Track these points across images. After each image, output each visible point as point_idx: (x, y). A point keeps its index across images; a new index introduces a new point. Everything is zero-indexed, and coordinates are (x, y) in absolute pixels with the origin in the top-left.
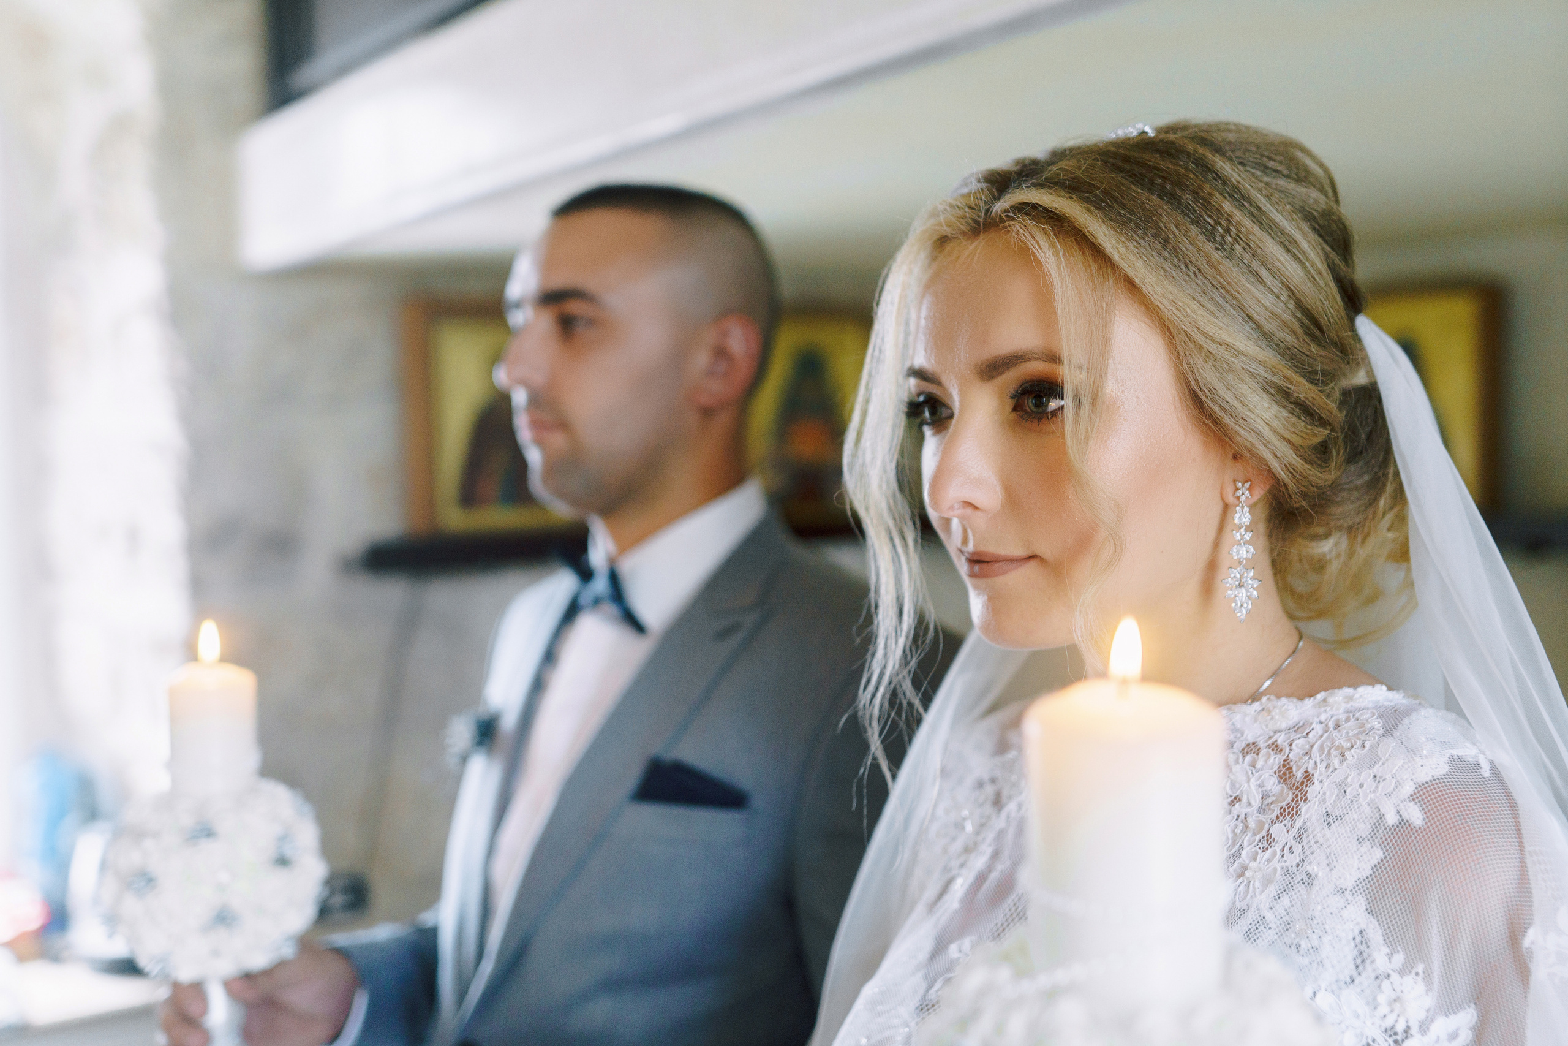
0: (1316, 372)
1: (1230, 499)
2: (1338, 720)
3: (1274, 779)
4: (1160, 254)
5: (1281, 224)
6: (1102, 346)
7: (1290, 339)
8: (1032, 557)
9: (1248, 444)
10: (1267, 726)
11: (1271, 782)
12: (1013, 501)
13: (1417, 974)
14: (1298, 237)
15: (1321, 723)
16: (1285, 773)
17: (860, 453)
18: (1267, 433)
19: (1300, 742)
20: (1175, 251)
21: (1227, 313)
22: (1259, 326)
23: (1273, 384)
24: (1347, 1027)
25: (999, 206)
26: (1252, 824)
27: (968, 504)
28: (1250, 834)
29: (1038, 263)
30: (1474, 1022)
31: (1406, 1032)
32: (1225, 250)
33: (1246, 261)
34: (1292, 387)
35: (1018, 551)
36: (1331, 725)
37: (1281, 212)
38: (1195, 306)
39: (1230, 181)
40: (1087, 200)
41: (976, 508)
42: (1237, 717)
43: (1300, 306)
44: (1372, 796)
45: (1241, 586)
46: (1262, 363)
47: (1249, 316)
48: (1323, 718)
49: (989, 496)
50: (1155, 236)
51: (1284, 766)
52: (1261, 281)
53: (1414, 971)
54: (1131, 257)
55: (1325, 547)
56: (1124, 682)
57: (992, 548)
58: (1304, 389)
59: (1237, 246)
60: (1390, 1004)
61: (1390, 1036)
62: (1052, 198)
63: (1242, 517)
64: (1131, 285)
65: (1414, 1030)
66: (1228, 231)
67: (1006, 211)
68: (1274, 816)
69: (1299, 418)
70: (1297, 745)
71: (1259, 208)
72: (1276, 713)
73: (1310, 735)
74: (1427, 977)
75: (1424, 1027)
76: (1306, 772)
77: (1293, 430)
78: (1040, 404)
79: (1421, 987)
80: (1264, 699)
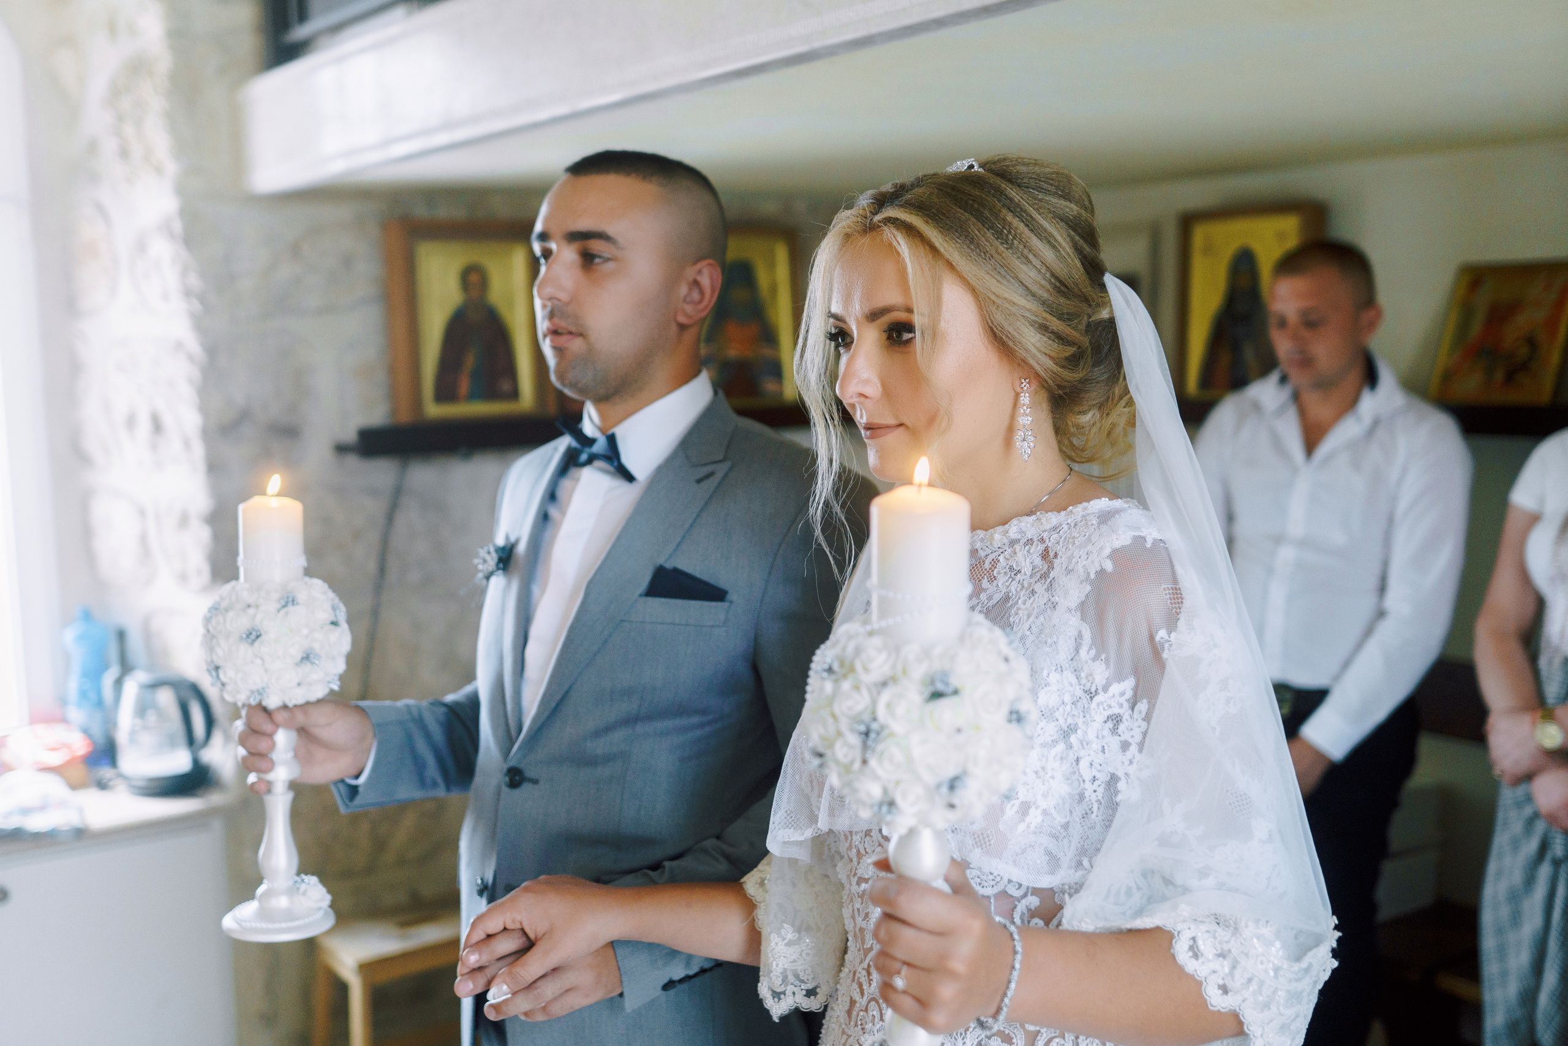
0: (1063, 314)
1: (1019, 390)
2: (1076, 522)
3: (1040, 559)
4: (968, 247)
5: (1044, 226)
6: (937, 302)
7: (1046, 295)
8: (901, 425)
9: (1022, 357)
10: (1039, 528)
11: (1038, 560)
12: (887, 393)
13: (1102, 660)
14: (1055, 234)
15: (1068, 524)
16: (1045, 555)
17: (804, 363)
18: (1034, 351)
19: (1055, 536)
20: (978, 246)
21: (1008, 281)
22: (1027, 289)
23: (1035, 322)
24: (1066, 691)
25: (878, 218)
26: (1026, 585)
27: (862, 395)
28: (1024, 591)
29: (898, 253)
30: (1133, 685)
31: (1096, 692)
32: (1008, 243)
33: (1020, 250)
34: (1048, 323)
35: (891, 421)
36: (1072, 525)
37: (1045, 219)
38: (987, 277)
39: (1014, 201)
40: (928, 216)
41: (866, 397)
42: (1023, 524)
43: (1053, 275)
44: (1085, 562)
45: (1024, 440)
46: (1029, 310)
47: (1021, 282)
48: (1069, 521)
49: (874, 390)
50: (966, 237)
51: (1045, 550)
52: (1029, 261)
53: (1100, 659)
54: (951, 249)
55: (1086, 419)
56: (920, 486)
57: (878, 420)
58: (1055, 324)
59: (1015, 241)
60: (1087, 678)
61: (1088, 695)
62: (906, 214)
63: (1025, 399)
64: (951, 266)
65: (1100, 691)
66: (1009, 232)
67: (879, 222)
68: (1037, 580)
69: (1054, 341)
70: (1053, 538)
71: (1031, 217)
72: (1044, 520)
73: (1061, 532)
74: (1107, 662)
75: (1105, 689)
76: (1056, 553)
77: (1050, 348)
78: (899, 335)
79: (1103, 666)
80: (1038, 513)
